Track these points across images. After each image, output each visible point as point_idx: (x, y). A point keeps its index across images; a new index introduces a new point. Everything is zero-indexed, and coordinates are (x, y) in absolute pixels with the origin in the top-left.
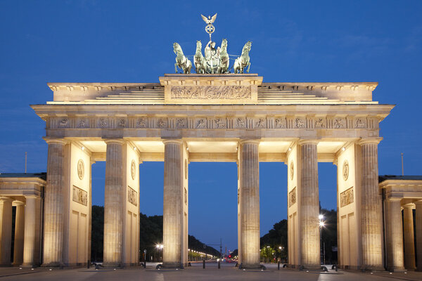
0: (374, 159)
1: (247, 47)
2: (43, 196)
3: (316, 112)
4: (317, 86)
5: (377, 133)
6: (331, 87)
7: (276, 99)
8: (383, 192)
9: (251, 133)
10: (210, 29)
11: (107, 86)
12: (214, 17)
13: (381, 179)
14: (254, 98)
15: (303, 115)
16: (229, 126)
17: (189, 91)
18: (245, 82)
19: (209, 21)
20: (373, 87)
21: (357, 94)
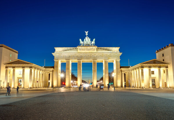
0: (119, 64)
1: (94, 40)
2: (53, 72)
3: (108, 54)
4: (108, 48)
5: (119, 58)
6: (111, 48)
7: (100, 51)
8: (121, 71)
9: (95, 59)
10: (87, 34)
11: (66, 48)
12: (88, 32)
13: (121, 68)
14: (95, 51)
15: (105, 55)
16: (91, 57)
17: (83, 49)
18: (94, 48)
19: (87, 33)
20: (119, 48)
21: (116, 49)
